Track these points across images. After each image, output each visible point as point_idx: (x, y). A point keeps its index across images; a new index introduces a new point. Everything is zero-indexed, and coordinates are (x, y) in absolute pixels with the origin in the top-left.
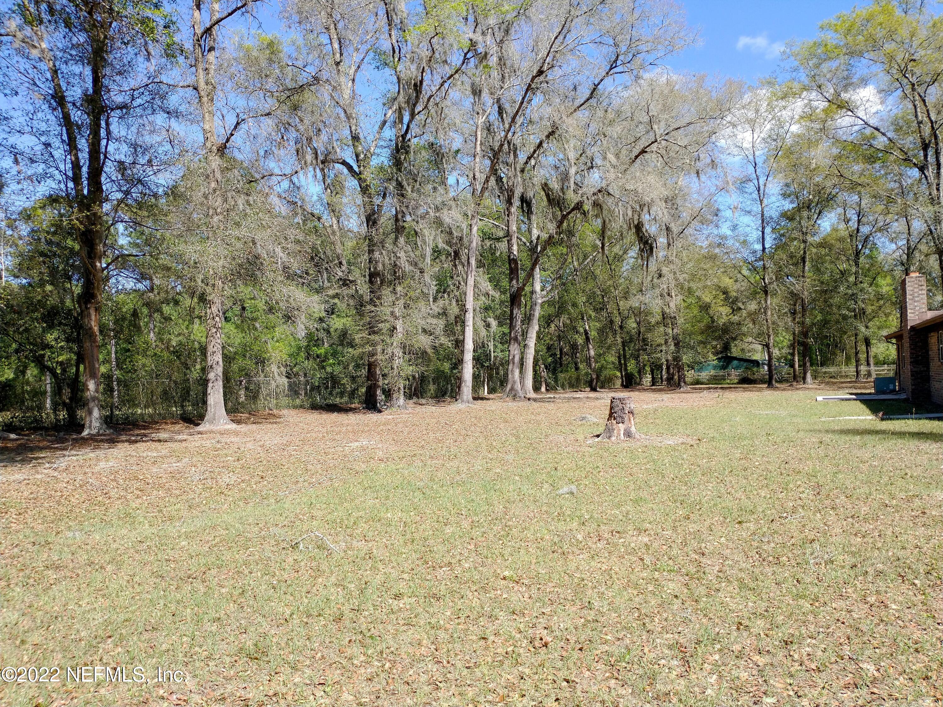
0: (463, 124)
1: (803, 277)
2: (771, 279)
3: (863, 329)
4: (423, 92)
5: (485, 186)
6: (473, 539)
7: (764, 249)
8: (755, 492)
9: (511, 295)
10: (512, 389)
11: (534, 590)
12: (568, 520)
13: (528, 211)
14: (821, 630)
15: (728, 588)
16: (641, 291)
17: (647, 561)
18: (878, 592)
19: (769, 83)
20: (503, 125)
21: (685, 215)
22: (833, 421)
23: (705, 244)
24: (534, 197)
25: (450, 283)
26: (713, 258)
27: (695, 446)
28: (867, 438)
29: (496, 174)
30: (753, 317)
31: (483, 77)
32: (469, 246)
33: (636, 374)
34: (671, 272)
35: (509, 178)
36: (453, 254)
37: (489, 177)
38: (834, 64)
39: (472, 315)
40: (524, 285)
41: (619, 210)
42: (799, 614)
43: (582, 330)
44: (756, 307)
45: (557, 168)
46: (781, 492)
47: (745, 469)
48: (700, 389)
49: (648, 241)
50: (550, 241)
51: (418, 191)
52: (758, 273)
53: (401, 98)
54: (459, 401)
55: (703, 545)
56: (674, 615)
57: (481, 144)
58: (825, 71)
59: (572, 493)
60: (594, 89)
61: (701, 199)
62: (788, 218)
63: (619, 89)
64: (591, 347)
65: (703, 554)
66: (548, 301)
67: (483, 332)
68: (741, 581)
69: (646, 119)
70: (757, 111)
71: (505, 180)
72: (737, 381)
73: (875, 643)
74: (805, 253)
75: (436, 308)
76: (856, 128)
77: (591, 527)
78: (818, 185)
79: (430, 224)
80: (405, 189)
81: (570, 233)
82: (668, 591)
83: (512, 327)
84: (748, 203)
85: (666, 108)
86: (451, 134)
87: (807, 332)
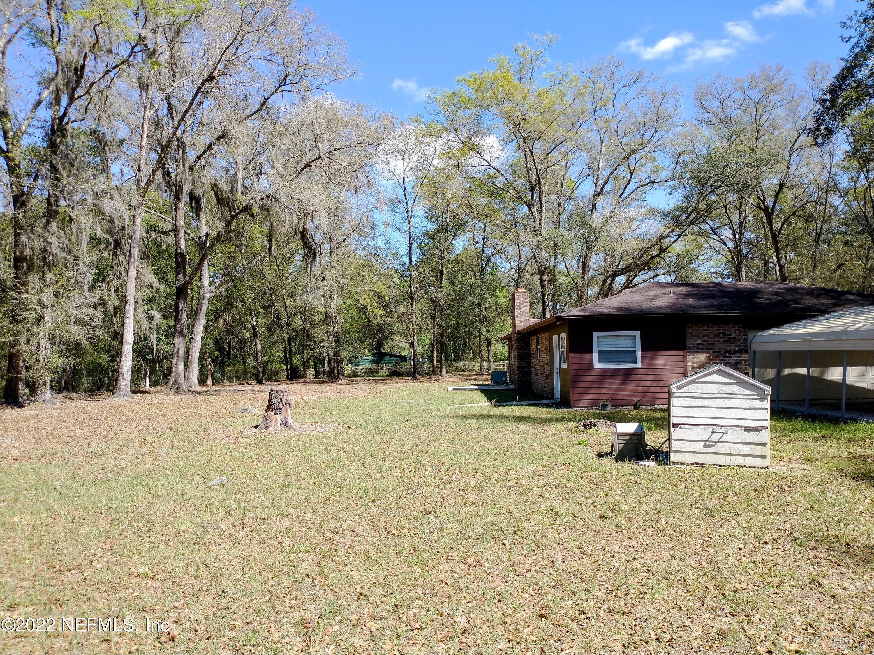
0: (130, 115)
1: (441, 287)
2: (417, 287)
3: (485, 332)
4: (85, 77)
5: (151, 179)
6: (109, 538)
7: (411, 261)
8: (389, 473)
9: (176, 288)
10: (175, 382)
11: (169, 584)
12: (215, 510)
13: (197, 207)
14: (427, 591)
15: (355, 563)
16: (307, 291)
17: (286, 545)
18: (476, 554)
19: (416, 121)
20: (173, 121)
21: (347, 227)
22: (459, 408)
23: (363, 253)
24: (203, 195)
25: (110, 273)
26: (370, 266)
27: (344, 433)
28: (482, 421)
29: (164, 169)
30: (402, 318)
31: (152, 72)
32: (132, 236)
33: (301, 368)
34: (333, 276)
35: (177, 174)
36: (113, 243)
37: (156, 171)
38: (468, 113)
39: (132, 306)
40: (191, 279)
41: (286, 215)
42: (411, 579)
43: (249, 325)
44: (404, 311)
45: (227, 170)
46: (411, 471)
47: (384, 452)
48: (356, 381)
49: (311, 246)
50: (218, 239)
51: (76, 176)
52: (406, 282)
53: (60, 80)
54: (116, 394)
55: (339, 524)
56: (303, 593)
57: (148, 137)
58: (461, 117)
59: (223, 484)
60: (264, 102)
61: (360, 214)
62: (430, 237)
63: (288, 106)
64: (258, 341)
65: (338, 533)
66: (216, 297)
67: (146, 324)
68: (366, 554)
69: (312, 136)
70: (407, 144)
71: (173, 175)
72: (388, 374)
73: (468, 598)
74: (442, 267)
75: (93, 298)
76: (483, 168)
77: (236, 516)
78: (453, 212)
79: (88, 210)
80: (60, 173)
81: (239, 233)
82: (301, 571)
83: (177, 320)
84: (399, 221)
85: (329, 129)
86: (116, 123)
87: (443, 333)
